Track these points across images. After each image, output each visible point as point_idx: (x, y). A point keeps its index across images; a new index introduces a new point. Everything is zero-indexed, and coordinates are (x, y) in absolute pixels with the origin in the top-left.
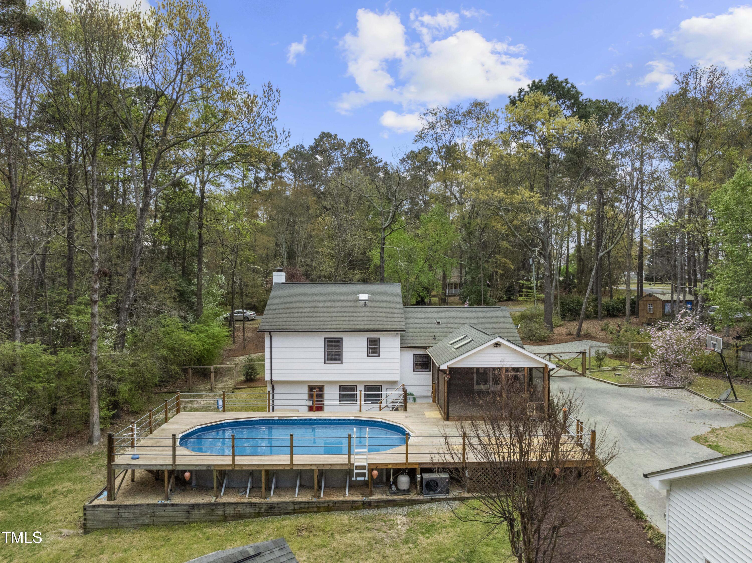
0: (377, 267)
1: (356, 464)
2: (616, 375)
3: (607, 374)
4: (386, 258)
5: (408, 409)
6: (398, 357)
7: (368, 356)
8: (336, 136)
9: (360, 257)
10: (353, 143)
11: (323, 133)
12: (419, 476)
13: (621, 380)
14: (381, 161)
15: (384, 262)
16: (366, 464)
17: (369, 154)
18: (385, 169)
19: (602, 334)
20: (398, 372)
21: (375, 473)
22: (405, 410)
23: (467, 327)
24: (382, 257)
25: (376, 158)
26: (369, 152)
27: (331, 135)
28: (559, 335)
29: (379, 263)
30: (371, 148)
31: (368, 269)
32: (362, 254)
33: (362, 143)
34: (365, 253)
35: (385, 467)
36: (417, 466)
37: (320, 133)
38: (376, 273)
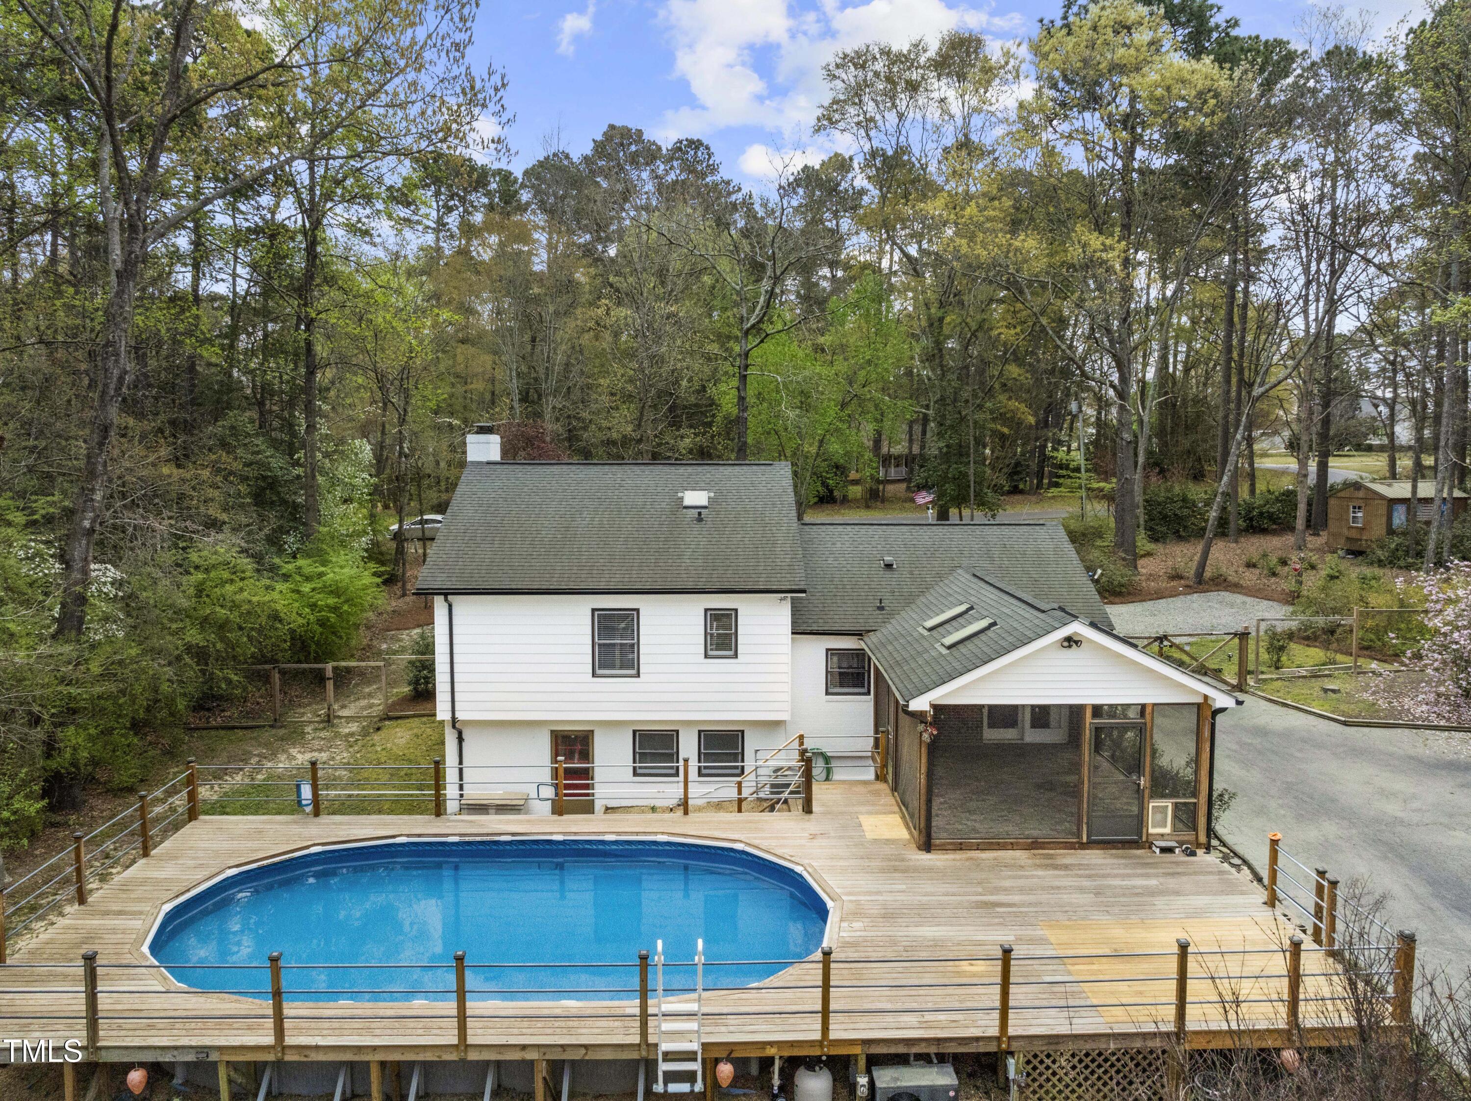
0: (730, 422)
1: (665, 1047)
2: (1326, 691)
3: (1300, 688)
4: (751, 400)
5: (815, 807)
6: (787, 659)
7: (706, 656)
8: (640, 132)
9: (693, 399)
10: (678, 149)
11: (612, 127)
12: (863, 1080)
13: (1343, 707)
14: (740, 189)
15: (745, 410)
16: (695, 1046)
17: (712, 173)
18: (747, 204)
19: (1250, 577)
20: (787, 697)
21: (726, 1070)
22: (808, 809)
23: (963, 576)
24: (742, 399)
25: (728, 183)
26: (713, 169)
27: (629, 130)
28: (1151, 577)
29: (735, 411)
30: (716, 159)
31: (710, 425)
32: (698, 392)
33: (697, 148)
34: (704, 388)
35: (755, 1054)
36: (857, 1050)
37: (605, 128)
38: (728, 433)
